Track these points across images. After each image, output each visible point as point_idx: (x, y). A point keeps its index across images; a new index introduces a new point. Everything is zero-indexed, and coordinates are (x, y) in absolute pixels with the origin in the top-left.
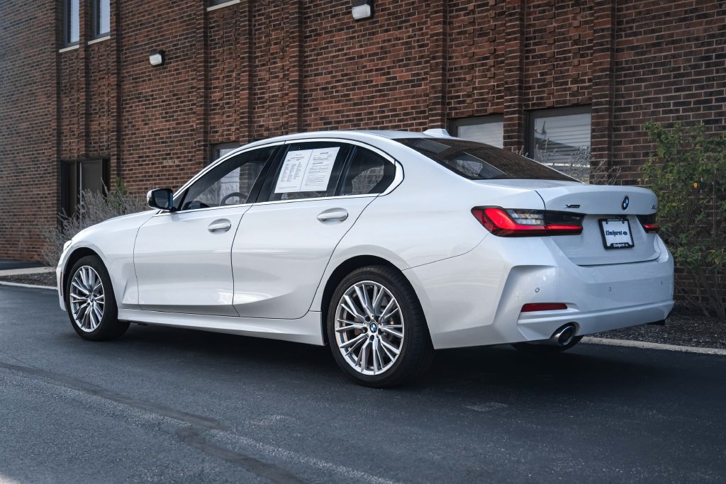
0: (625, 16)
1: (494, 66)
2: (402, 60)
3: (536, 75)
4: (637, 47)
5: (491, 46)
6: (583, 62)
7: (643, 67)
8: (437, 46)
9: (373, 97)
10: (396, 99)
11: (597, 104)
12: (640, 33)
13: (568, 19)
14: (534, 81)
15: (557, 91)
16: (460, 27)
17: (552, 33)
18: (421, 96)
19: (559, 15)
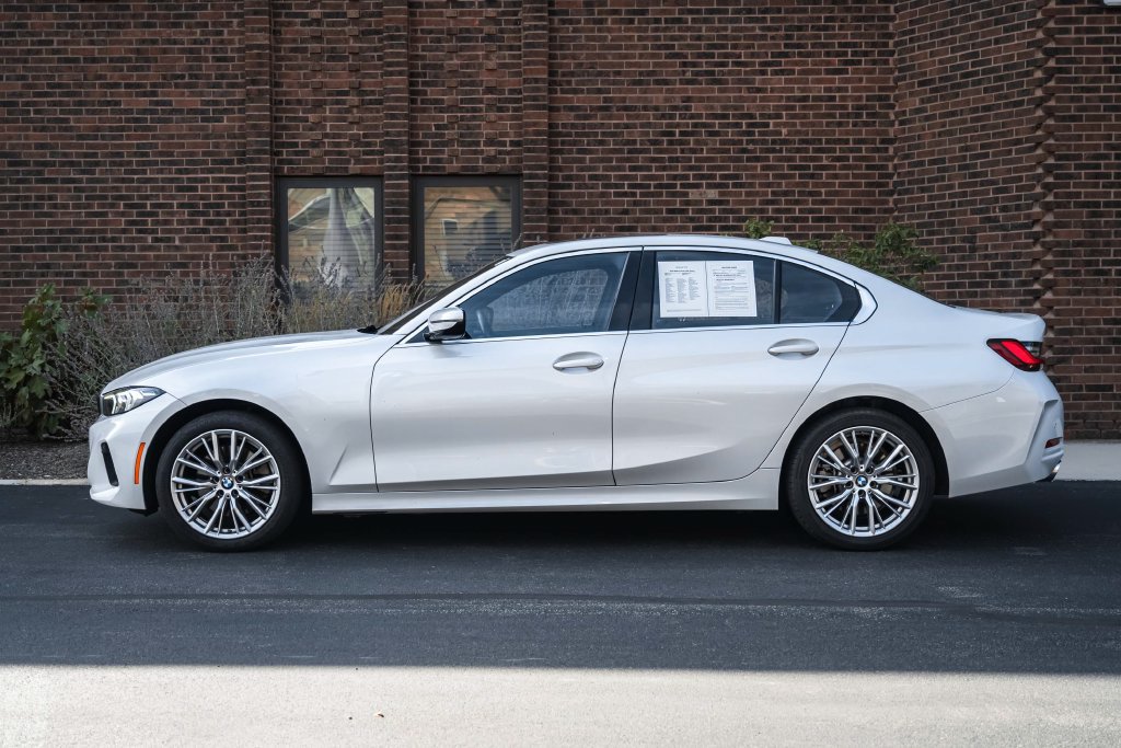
0: (561, 66)
1: (357, 107)
2: (183, 77)
3: (429, 127)
4: (578, 108)
5: (351, 77)
6: (501, 118)
7: (587, 135)
8: (261, 65)
9: (122, 129)
10: (172, 137)
11: (531, 176)
12: (582, 91)
13: (477, 57)
14: (425, 136)
15: (463, 152)
16: (294, 41)
17: (453, 73)
18: (222, 137)
19: (462, 49)
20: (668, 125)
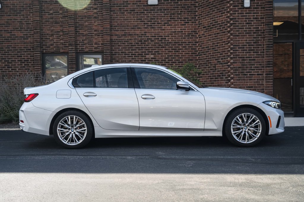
0: (113, 24)
1: (62, 35)
2: (18, 28)
3: (80, 40)
4: (118, 35)
5: (61, 28)
6: (98, 38)
7: (120, 42)
8: (37, 25)
9: (3, 42)
10: (15, 43)
11: (106, 52)
12: (119, 31)
13: (92, 22)
14: (79, 42)
15: (89, 46)
16: (46, 19)
17: (86, 26)
18: (28, 43)
19: (88, 20)
20: (141, 39)
